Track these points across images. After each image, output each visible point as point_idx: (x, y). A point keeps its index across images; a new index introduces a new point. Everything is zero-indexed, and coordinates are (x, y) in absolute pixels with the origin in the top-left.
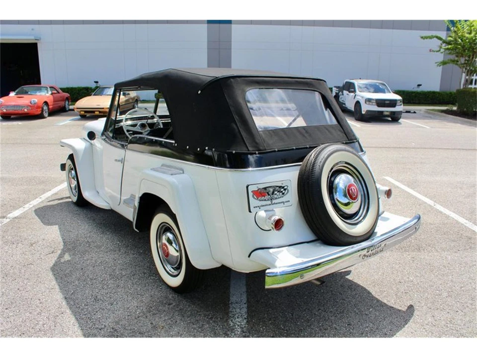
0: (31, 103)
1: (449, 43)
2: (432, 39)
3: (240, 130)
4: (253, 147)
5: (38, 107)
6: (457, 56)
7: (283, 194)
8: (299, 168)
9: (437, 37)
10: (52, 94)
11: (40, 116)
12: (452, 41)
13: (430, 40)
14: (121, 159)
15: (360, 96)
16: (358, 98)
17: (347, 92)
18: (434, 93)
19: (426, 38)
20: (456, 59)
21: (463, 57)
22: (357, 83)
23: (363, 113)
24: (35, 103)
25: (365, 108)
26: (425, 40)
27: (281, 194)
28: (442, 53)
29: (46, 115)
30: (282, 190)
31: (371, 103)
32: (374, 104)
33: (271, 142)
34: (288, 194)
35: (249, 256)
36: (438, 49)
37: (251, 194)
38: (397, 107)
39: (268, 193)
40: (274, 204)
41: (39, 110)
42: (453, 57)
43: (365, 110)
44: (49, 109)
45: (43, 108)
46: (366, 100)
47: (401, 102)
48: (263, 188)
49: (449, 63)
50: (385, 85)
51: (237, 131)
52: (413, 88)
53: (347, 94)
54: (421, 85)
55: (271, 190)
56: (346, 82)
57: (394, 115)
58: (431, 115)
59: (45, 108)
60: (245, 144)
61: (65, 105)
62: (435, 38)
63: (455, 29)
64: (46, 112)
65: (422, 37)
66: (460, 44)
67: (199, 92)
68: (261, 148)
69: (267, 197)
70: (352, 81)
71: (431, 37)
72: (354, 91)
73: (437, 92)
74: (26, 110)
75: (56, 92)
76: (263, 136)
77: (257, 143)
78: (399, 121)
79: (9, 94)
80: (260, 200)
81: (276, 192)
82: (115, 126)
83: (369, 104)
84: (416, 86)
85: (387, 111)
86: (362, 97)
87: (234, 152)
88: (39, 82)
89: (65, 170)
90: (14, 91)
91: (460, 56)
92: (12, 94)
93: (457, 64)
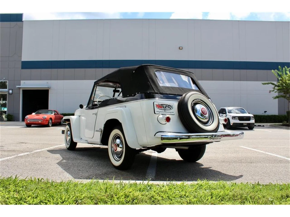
0: (43, 118)
1: (278, 86)
2: (269, 85)
3: (151, 84)
4: (157, 91)
5: (47, 121)
6: (284, 93)
7: (170, 109)
8: (178, 102)
9: (271, 83)
10: (55, 114)
11: (47, 126)
12: (280, 85)
13: (268, 85)
14: (95, 113)
15: (229, 115)
16: (228, 117)
17: (222, 114)
18: (275, 116)
19: (265, 84)
20: (284, 95)
21: (288, 94)
22: (227, 109)
23: (231, 124)
24: (45, 118)
25: (232, 122)
26: (265, 85)
27: (169, 108)
28: (275, 92)
29: (50, 125)
30: (170, 107)
31: (235, 119)
32: (237, 119)
33: (165, 90)
34: (173, 109)
35: (155, 136)
36: (273, 90)
37: (155, 106)
38: (251, 121)
39: (163, 107)
40: (166, 112)
41: (47, 122)
42: (282, 94)
43: (232, 123)
44: (52, 122)
45: (49, 121)
46: (232, 117)
47: (253, 118)
48: (161, 104)
49: (280, 97)
50: (243, 110)
51: (150, 84)
52: (262, 114)
53: (222, 115)
54: (266, 112)
55: (165, 106)
56: (221, 109)
57: (250, 125)
58: (273, 127)
59: (50, 121)
60: (154, 89)
61: (61, 122)
62: (270, 84)
63: (281, 79)
64: (50, 124)
65: (263, 84)
66: (285, 87)
67: (134, 72)
68: (161, 92)
69: (163, 108)
70: (224, 108)
71: (268, 84)
72: (226, 113)
73: (276, 115)
74: (40, 122)
75: (56, 113)
76: (162, 88)
77: (159, 89)
78: (253, 129)
79: (32, 113)
80: (160, 109)
81: (167, 107)
82: (93, 103)
83: (234, 119)
84: (264, 112)
85: (245, 123)
86: (230, 116)
87: (148, 92)
88: (48, 108)
89: (64, 134)
90: (34, 112)
91: (286, 94)
92: (34, 114)
93: (285, 98)
